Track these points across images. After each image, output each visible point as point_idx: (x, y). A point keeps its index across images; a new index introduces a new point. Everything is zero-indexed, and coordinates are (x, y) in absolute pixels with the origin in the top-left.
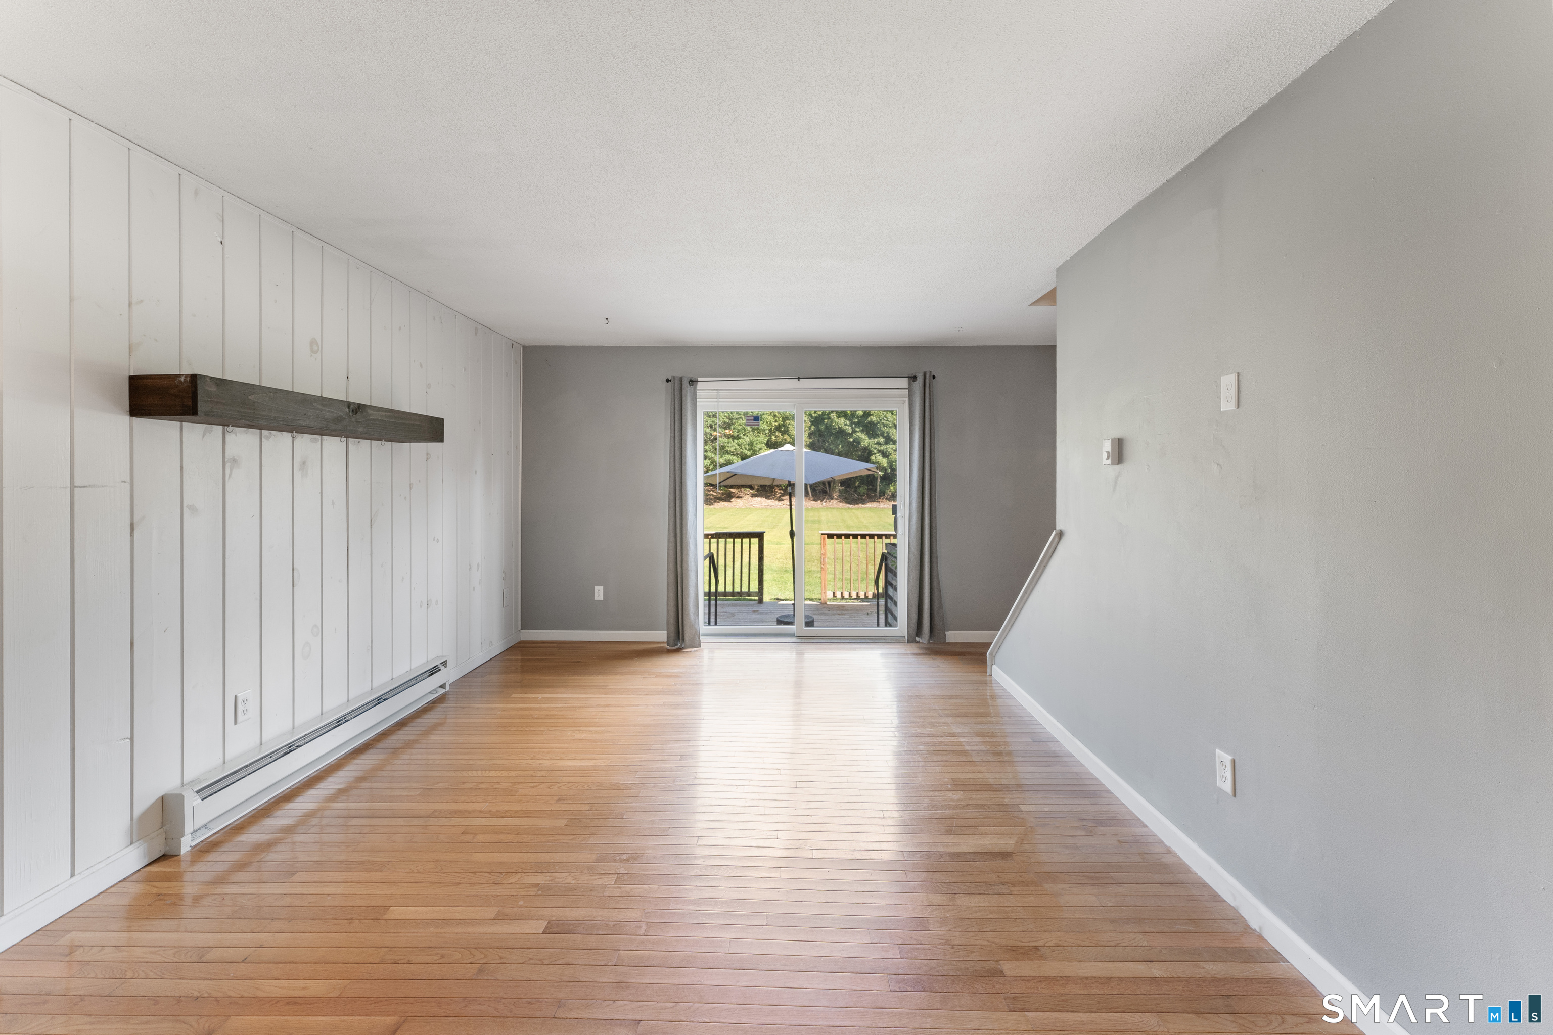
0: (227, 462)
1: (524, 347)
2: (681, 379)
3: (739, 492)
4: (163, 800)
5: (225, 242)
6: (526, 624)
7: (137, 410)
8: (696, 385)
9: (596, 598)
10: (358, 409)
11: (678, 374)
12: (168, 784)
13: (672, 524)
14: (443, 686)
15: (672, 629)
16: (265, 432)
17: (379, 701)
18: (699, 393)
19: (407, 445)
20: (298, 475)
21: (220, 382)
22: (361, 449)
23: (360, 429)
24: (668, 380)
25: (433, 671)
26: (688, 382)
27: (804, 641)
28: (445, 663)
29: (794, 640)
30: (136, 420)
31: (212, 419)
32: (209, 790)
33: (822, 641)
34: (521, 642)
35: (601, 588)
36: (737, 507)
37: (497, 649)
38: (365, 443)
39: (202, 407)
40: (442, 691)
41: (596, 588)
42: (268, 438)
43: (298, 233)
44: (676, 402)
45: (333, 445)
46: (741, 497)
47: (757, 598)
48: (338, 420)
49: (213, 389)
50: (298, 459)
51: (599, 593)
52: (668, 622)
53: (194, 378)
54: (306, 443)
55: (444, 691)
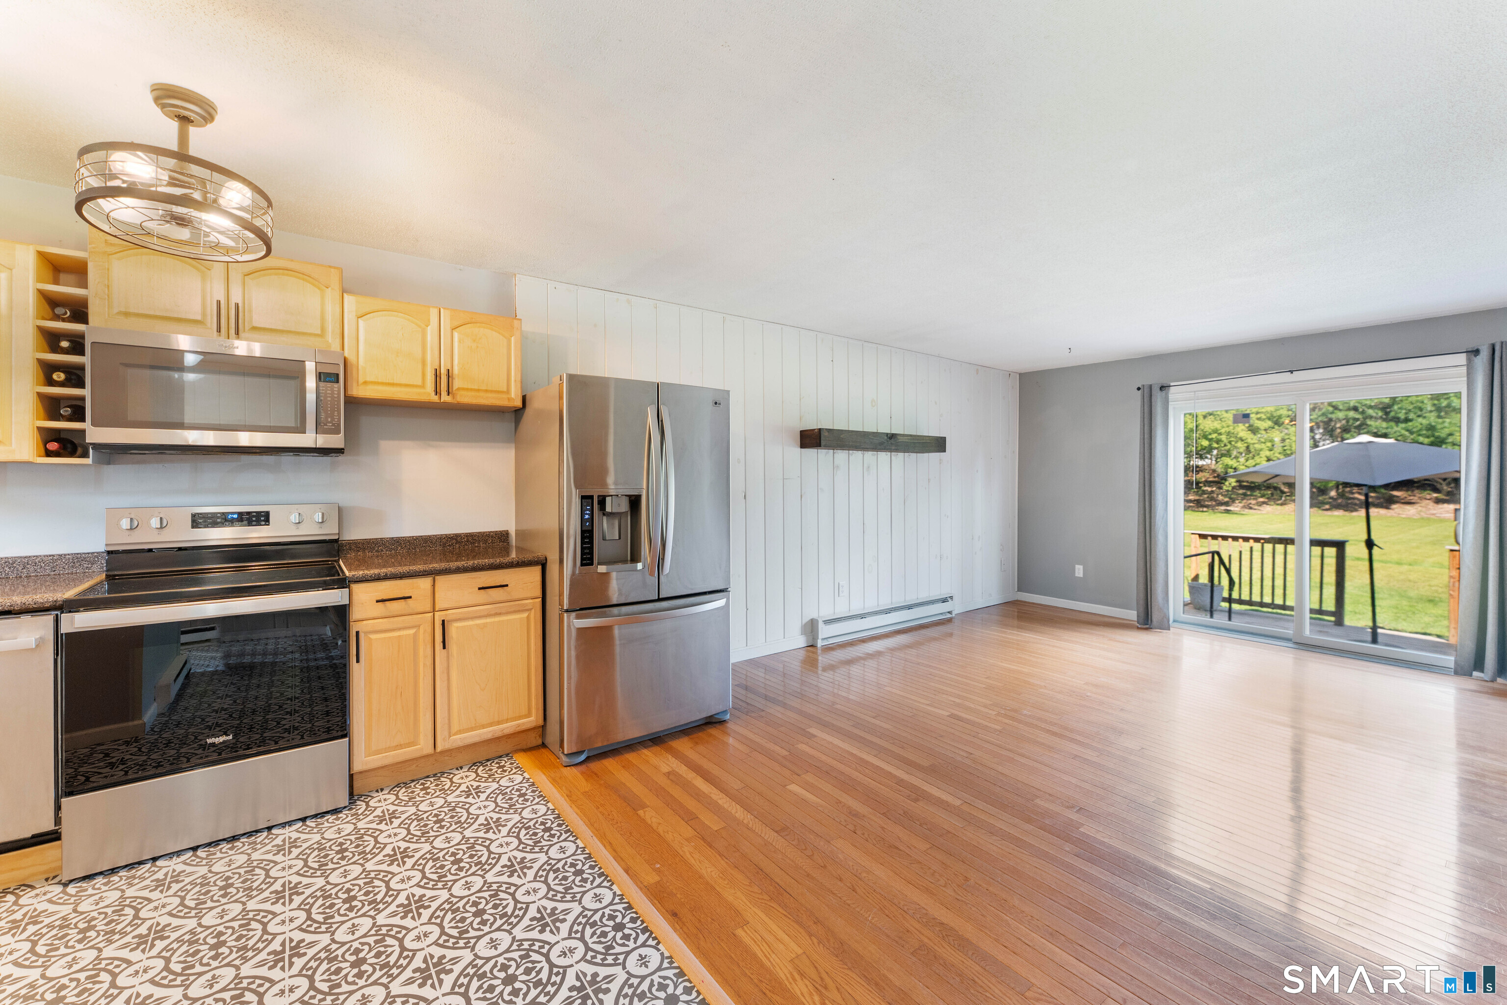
0: (835, 467)
1: (1020, 374)
2: (1151, 387)
3: (1410, 496)
4: (812, 620)
5: (834, 360)
6: (1020, 589)
7: (803, 445)
8: (1169, 390)
9: (1077, 575)
10: (892, 436)
11: (1147, 382)
12: (814, 615)
13: (1142, 516)
14: (950, 612)
15: (1142, 609)
16: (851, 452)
17: (909, 607)
18: (1171, 397)
19: (926, 455)
20: (866, 473)
21: (829, 430)
22: (899, 458)
23: (893, 448)
24: (1139, 389)
25: (944, 600)
26: (1159, 389)
27: (1301, 647)
28: (951, 597)
29: (1291, 645)
30: (803, 450)
31: (828, 447)
32: (828, 622)
33: (1328, 652)
34: (1017, 601)
35: (1081, 567)
36: (1403, 516)
37: (995, 599)
38: (901, 455)
39: (823, 443)
40: (949, 616)
41: (1077, 567)
42: (852, 455)
43: (866, 344)
44: (1145, 407)
45: (884, 456)
46: (1413, 503)
47: (1333, 619)
48: (881, 444)
49: (826, 434)
50: (865, 465)
51: (1079, 571)
52: (1137, 603)
53: (820, 429)
54: (869, 456)
55: (951, 616)
